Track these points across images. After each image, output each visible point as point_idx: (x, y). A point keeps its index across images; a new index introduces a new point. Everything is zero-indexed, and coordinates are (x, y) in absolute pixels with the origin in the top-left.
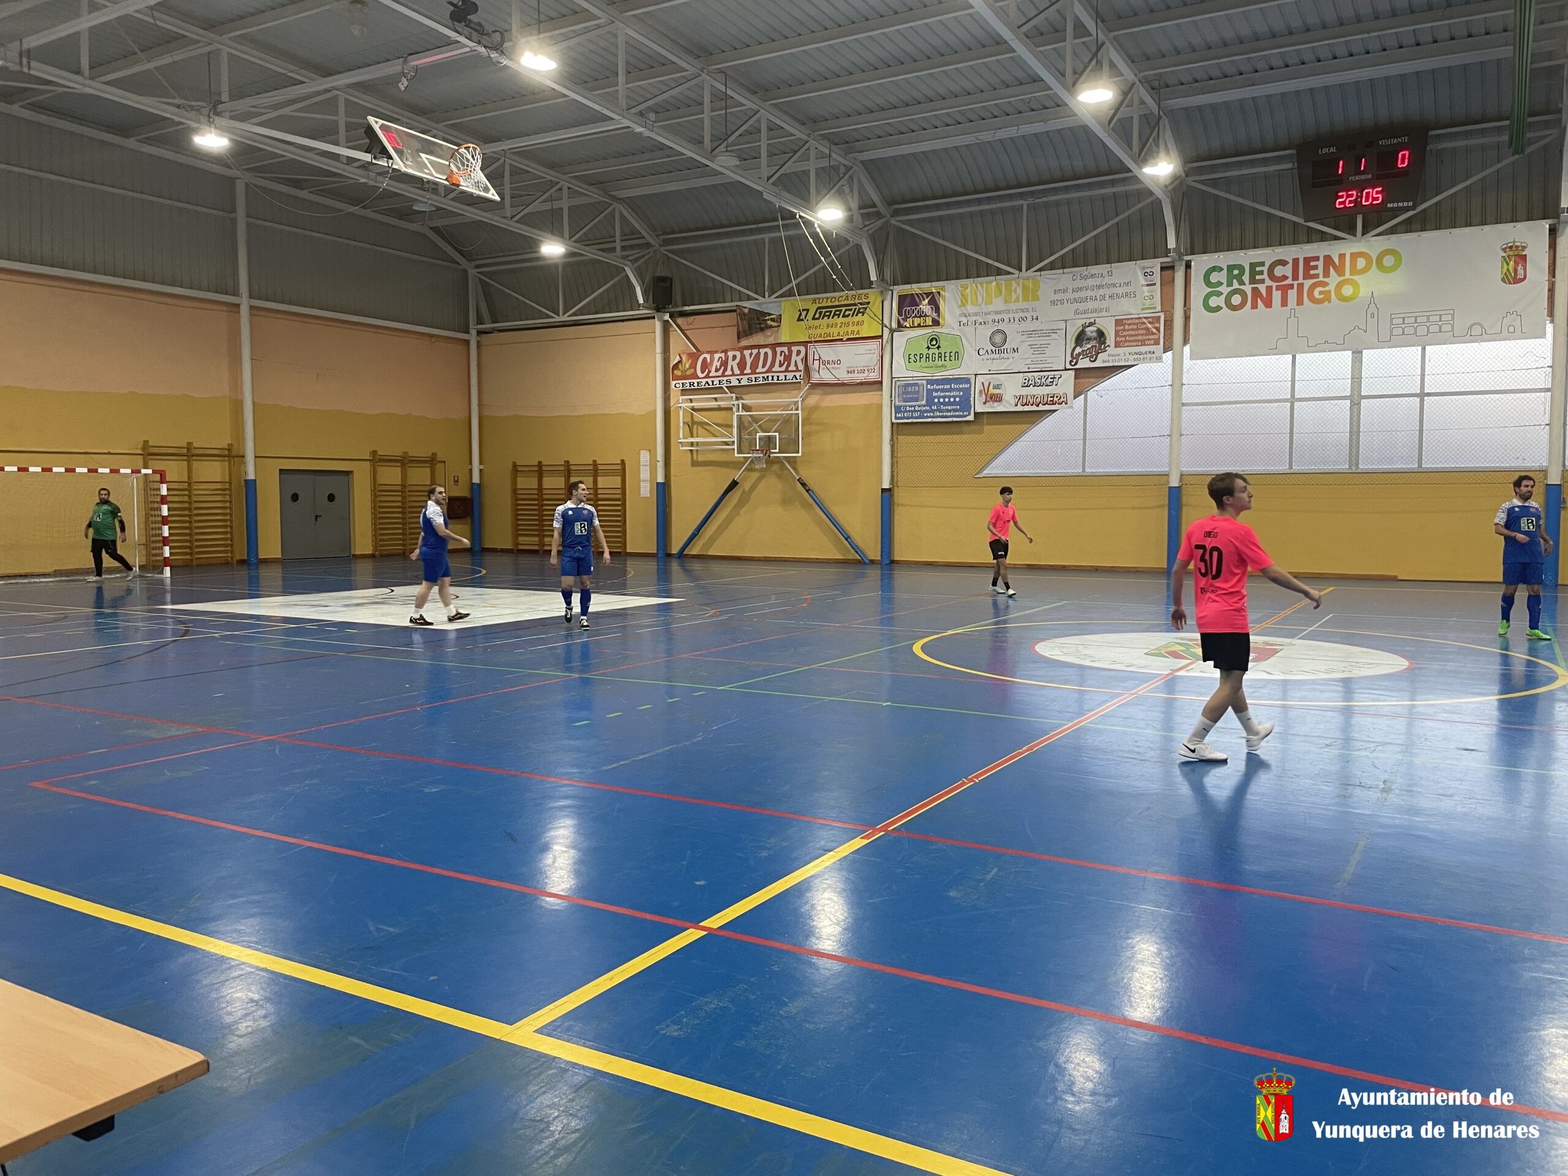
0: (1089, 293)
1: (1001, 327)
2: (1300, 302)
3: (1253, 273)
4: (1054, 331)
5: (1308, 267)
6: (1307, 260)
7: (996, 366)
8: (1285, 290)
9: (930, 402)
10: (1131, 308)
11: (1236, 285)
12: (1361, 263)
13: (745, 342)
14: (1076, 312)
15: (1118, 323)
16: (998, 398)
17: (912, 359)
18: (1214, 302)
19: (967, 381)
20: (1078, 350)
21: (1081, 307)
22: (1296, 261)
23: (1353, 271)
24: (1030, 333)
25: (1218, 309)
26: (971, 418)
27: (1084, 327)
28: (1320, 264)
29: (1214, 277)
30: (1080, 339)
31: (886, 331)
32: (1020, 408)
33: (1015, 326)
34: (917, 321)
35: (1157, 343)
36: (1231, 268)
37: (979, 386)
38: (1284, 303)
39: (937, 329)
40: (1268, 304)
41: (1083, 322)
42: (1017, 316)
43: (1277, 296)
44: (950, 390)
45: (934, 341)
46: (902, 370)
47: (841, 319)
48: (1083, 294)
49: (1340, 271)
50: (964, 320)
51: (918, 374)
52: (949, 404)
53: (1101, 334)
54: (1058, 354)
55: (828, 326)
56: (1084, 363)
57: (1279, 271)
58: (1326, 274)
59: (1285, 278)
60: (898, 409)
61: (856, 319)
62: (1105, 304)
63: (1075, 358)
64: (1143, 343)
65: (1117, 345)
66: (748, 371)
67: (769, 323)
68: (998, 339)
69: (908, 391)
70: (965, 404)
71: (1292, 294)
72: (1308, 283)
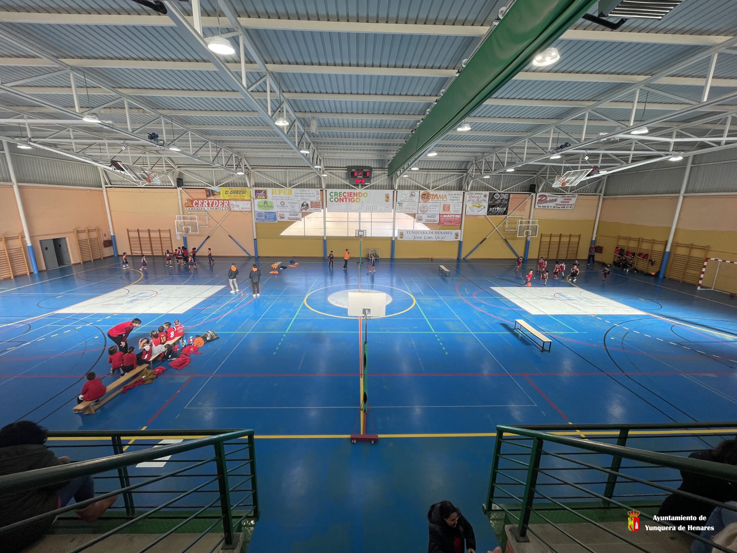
0: (304, 195)
1: (283, 200)
2: (349, 202)
3: (340, 194)
4: (296, 203)
6: (350, 193)
7: (282, 210)
8: (346, 199)
9: (266, 217)
10: (314, 199)
11: (336, 196)
12: (360, 195)
13: (208, 198)
14: (301, 199)
16: (283, 218)
17: (259, 206)
18: (332, 200)
19: (275, 213)
20: (302, 208)
22: (348, 193)
23: (359, 196)
24: (290, 203)
26: (277, 222)
27: (303, 203)
28: (353, 194)
29: (332, 194)
30: (303, 205)
31: (252, 199)
32: (289, 220)
33: (287, 201)
34: (260, 197)
35: (320, 208)
36: (335, 193)
37: (278, 215)
38: (346, 201)
39: (266, 199)
40: (343, 201)
41: (303, 202)
42: (287, 198)
44: (271, 215)
45: (265, 202)
46: (257, 209)
47: (238, 195)
48: (302, 195)
49: (357, 196)
50: (273, 198)
51: (262, 211)
52: (271, 218)
53: (307, 205)
54: (298, 208)
55: (235, 196)
56: (304, 211)
57: (345, 194)
58: (354, 196)
59: (346, 196)
60: (257, 219)
61: (243, 195)
62: (308, 198)
63: (302, 210)
64: (317, 207)
65: (311, 207)
66: (210, 206)
67: (216, 193)
68: (282, 203)
69: (260, 215)
70: (275, 219)
71: (348, 200)
72: (351, 198)
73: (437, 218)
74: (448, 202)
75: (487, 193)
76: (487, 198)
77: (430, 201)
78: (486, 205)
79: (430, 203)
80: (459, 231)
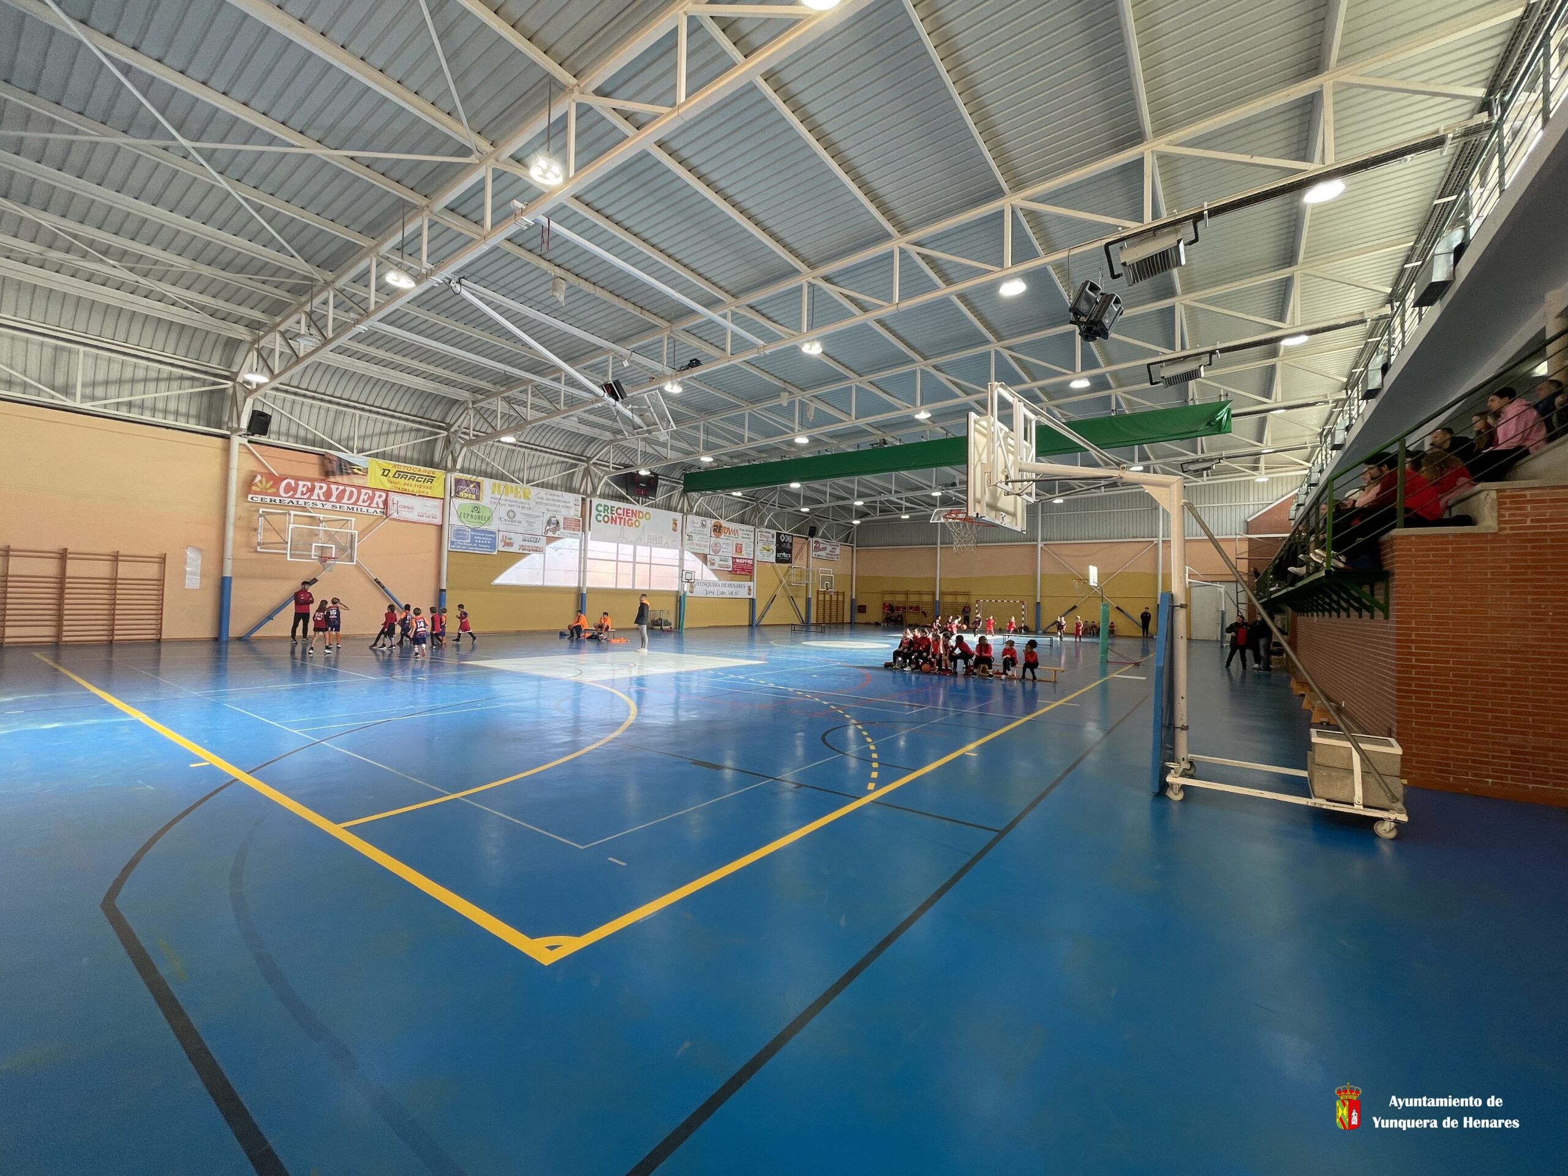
0: (553, 502)
1: (513, 509)
2: (625, 525)
3: (612, 510)
4: (538, 517)
5: (627, 513)
6: (628, 510)
7: (510, 528)
8: (621, 518)
9: (473, 541)
10: (569, 514)
11: (606, 513)
12: (642, 515)
13: (329, 480)
15: (565, 519)
16: (510, 545)
17: (461, 515)
18: (600, 518)
19: (494, 533)
20: (548, 527)
21: (550, 508)
22: (623, 509)
23: (639, 517)
24: (526, 515)
25: (600, 521)
26: (495, 553)
27: (551, 517)
28: (630, 512)
29: (599, 509)
30: (549, 523)
31: (446, 497)
32: (521, 551)
33: (520, 510)
34: (466, 495)
35: (579, 530)
36: (605, 506)
37: (500, 538)
38: (620, 524)
39: (477, 502)
40: (616, 523)
41: (549, 515)
42: (521, 505)
43: (618, 520)
44: (484, 537)
45: (476, 508)
46: (456, 521)
47: (414, 482)
48: (551, 502)
49: (635, 517)
50: (493, 501)
52: (484, 544)
53: (557, 522)
54: (539, 528)
55: (405, 484)
56: (550, 534)
57: (619, 511)
58: (632, 517)
59: (620, 514)
61: (425, 484)
63: (547, 531)
64: (574, 529)
67: (356, 471)
68: (511, 514)
69: (460, 533)
70: (493, 546)
71: (622, 521)
72: (627, 518)
73: (730, 563)
74: (740, 541)
75: (774, 532)
76: (775, 540)
77: (722, 536)
78: (774, 548)
79: (723, 539)
80: (751, 584)
